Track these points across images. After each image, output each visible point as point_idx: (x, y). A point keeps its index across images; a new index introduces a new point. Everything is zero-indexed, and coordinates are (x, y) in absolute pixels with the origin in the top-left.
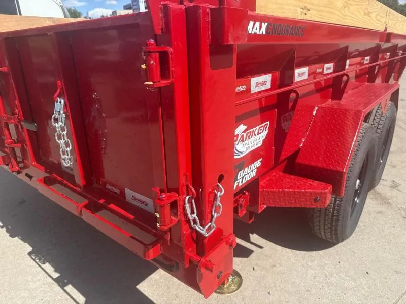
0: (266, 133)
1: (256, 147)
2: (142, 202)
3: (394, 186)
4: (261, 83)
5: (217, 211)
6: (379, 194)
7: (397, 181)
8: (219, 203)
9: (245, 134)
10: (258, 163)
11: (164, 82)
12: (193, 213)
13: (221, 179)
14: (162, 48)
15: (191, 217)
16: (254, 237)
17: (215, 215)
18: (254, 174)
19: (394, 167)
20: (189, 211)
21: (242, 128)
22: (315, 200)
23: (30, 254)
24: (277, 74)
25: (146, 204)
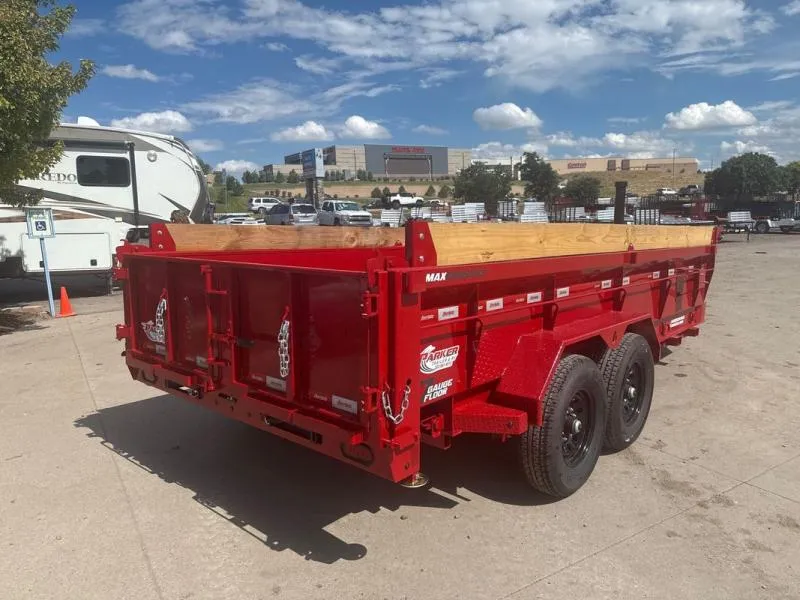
0: (455, 355)
1: (445, 367)
2: (347, 405)
3: (659, 445)
4: (449, 313)
5: (405, 406)
6: (634, 454)
7: (665, 441)
8: (406, 399)
9: (434, 354)
10: (449, 383)
11: (373, 314)
12: (387, 405)
13: (409, 382)
14: (373, 295)
15: (386, 408)
16: (462, 491)
17: (403, 408)
18: (444, 392)
19: (669, 424)
20: (384, 402)
21: (430, 349)
22: (509, 426)
23: (195, 498)
24: (465, 305)
25: (350, 406)
